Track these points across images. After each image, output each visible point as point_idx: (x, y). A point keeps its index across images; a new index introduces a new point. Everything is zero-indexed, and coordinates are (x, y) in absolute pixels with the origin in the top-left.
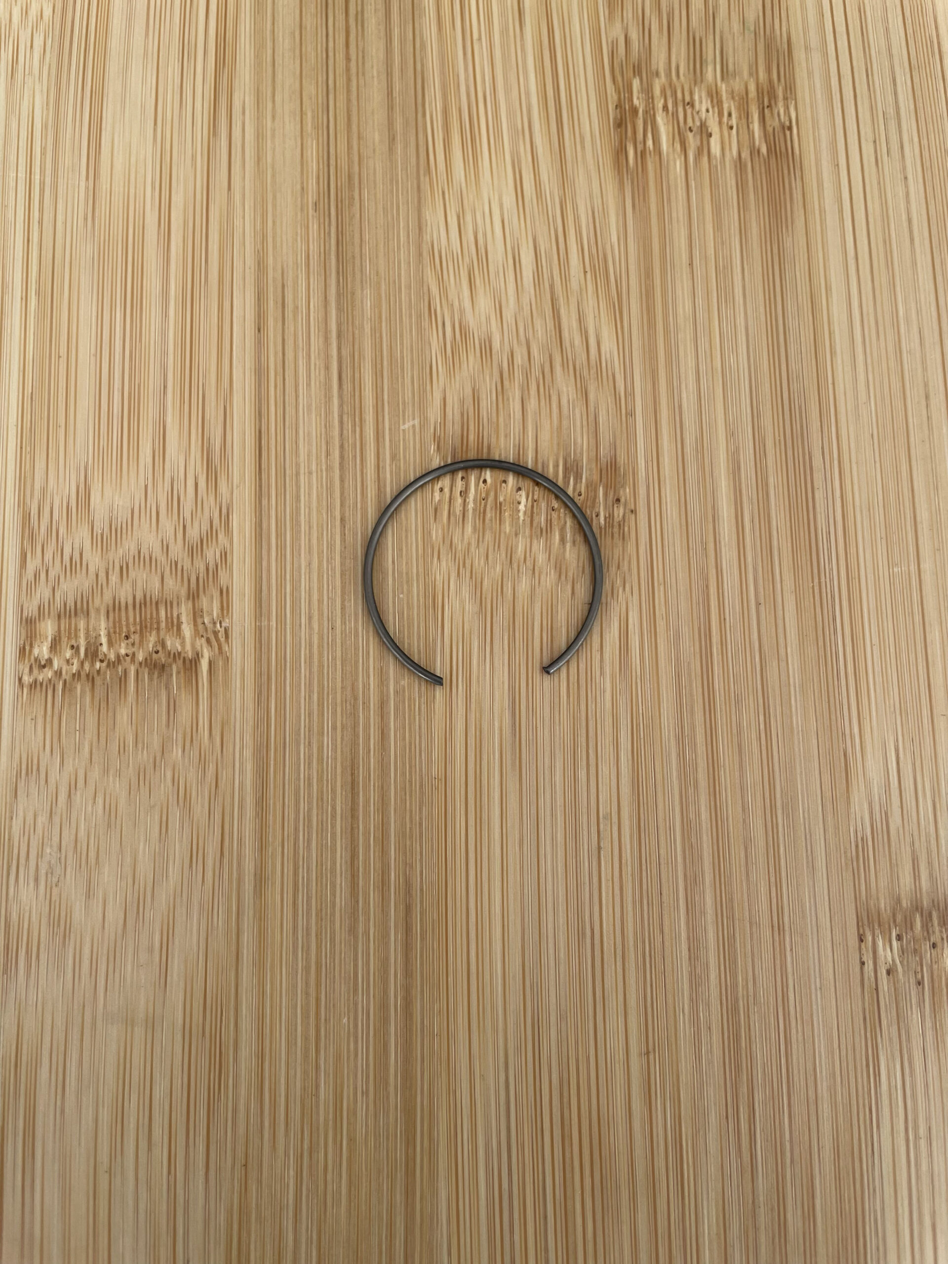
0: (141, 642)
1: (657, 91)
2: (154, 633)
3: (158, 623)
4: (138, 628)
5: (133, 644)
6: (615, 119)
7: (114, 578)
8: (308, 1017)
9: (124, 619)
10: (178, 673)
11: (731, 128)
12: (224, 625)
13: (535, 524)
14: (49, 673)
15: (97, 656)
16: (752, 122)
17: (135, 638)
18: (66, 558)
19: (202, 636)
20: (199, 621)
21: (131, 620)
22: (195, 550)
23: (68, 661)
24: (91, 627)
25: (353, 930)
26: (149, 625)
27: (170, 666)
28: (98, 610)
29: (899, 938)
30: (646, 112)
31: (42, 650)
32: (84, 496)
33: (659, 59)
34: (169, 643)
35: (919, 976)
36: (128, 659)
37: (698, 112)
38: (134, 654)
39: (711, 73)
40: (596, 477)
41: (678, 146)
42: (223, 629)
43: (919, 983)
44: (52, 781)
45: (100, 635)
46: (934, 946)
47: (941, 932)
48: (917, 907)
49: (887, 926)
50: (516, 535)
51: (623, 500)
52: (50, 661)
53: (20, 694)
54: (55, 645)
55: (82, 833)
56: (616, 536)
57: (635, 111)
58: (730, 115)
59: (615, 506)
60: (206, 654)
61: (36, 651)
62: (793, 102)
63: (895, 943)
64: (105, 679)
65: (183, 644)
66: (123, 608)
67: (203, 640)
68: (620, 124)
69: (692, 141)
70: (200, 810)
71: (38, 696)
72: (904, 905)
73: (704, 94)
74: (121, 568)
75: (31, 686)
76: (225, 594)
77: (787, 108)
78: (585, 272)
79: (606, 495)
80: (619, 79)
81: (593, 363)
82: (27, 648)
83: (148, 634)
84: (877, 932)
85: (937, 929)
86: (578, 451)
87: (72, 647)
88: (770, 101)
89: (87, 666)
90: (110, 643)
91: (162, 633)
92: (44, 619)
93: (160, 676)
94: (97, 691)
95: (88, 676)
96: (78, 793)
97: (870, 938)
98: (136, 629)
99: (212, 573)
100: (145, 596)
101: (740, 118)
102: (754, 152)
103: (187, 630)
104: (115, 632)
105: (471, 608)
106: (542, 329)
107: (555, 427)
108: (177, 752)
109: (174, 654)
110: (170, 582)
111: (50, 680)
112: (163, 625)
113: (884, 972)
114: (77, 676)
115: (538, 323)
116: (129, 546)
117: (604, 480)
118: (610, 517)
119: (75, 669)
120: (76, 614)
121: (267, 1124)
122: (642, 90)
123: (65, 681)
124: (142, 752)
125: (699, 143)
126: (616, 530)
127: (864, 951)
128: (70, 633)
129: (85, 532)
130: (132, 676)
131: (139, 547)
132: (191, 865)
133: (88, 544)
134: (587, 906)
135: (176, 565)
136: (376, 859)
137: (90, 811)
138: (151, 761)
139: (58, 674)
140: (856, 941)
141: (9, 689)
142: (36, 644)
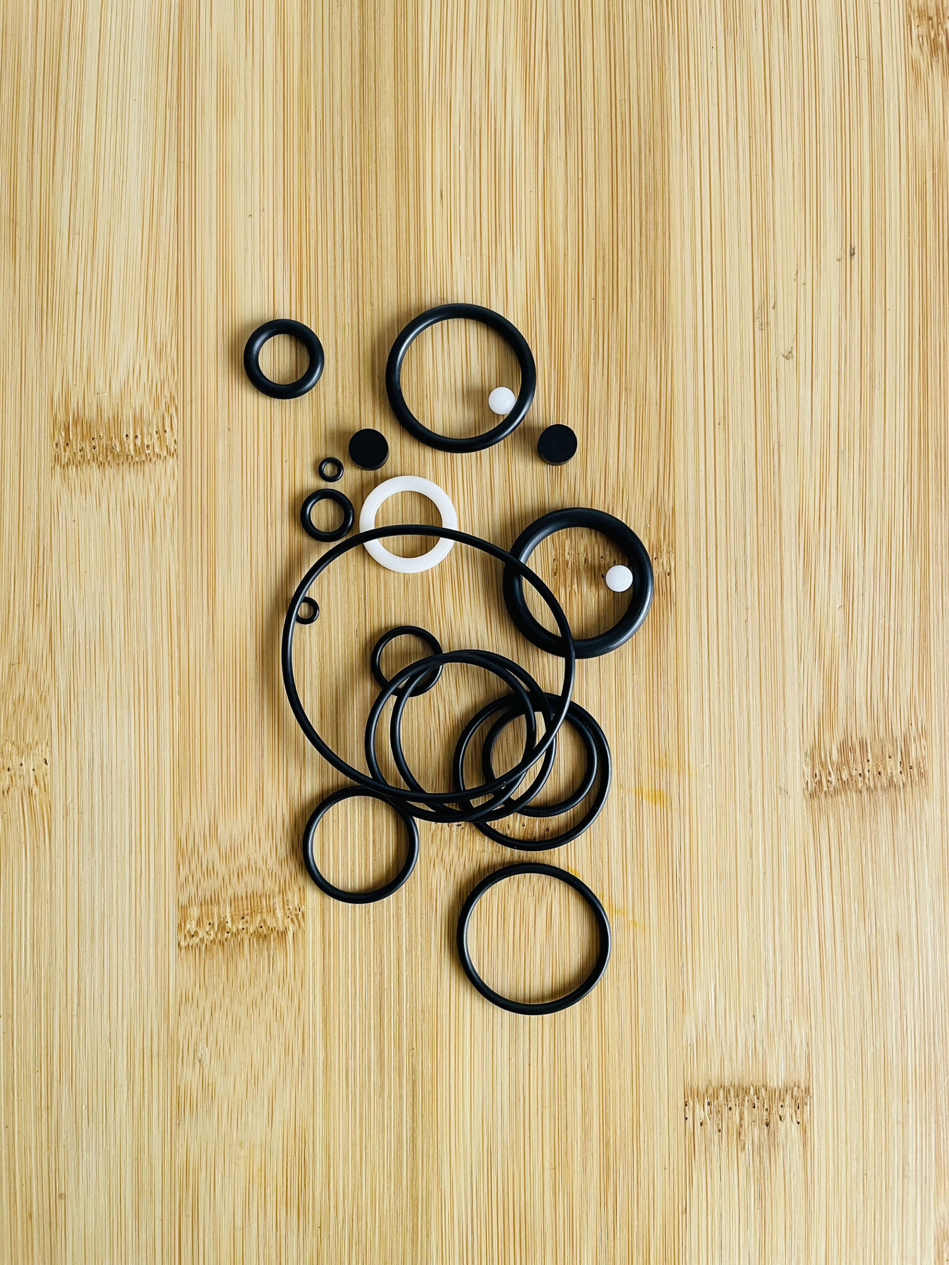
0: (252, 921)
1: (582, 550)
2: (260, 915)
3: (262, 909)
4: (249, 911)
5: (247, 922)
6: (552, 569)
7: (234, 880)
8: (355, 1144)
9: (240, 906)
10: (274, 940)
14: (196, 940)
15: (225, 929)
17: (247, 918)
18: (204, 867)
19: (289, 917)
20: (286, 907)
21: (245, 907)
22: (283, 862)
23: (207, 932)
24: (221, 912)
25: (381, 1095)
26: (256, 910)
27: (270, 935)
28: (225, 901)
29: (709, 1104)
30: (574, 564)
31: (191, 926)
32: (214, 829)
34: (269, 922)
35: (720, 1127)
36: (244, 931)
38: (247, 928)
41: (594, 588)
42: (301, 912)
43: (720, 1131)
44: (201, 1008)
45: (226, 916)
46: (730, 1109)
47: (735, 1100)
48: (722, 1086)
49: (702, 1096)
51: (550, 830)
52: (196, 932)
53: (180, 953)
54: (199, 923)
55: (220, 1038)
57: (567, 564)
59: (546, 833)
60: (291, 928)
61: (188, 926)
62: (674, 555)
63: (706, 1106)
64: (230, 943)
65: (277, 921)
66: (240, 898)
67: (290, 919)
68: (556, 574)
70: (289, 1023)
71: (191, 955)
72: (714, 1085)
74: (238, 875)
75: (186, 946)
76: (302, 890)
77: (669, 560)
79: (540, 826)
82: (183, 924)
83: (256, 915)
84: (696, 1100)
85: (733, 1098)
87: (210, 924)
88: (658, 555)
89: (219, 935)
90: (233, 921)
91: (264, 916)
92: (192, 906)
93: (263, 942)
94: (226, 949)
95: (220, 942)
96: (217, 1012)
97: (691, 1104)
98: (248, 913)
99: (294, 877)
100: (253, 892)
103: (279, 913)
104: (235, 914)
108: (275, 989)
109: (272, 928)
110: (268, 882)
111: (197, 944)
112: (265, 910)
113: (699, 1124)
114: (213, 941)
116: (243, 859)
119: (212, 937)
120: (211, 903)
121: (332, 1205)
122: (571, 548)
124: (254, 988)
127: (687, 1110)
128: (208, 915)
129: (215, 851)
130: (246, 942)
131: (249, 861)
132: (285, 1057)
133: (217, 859)
134: (522, 1083)
135: (272, 872)
136: (395, 1055)
137: (224, 1024)
138: (260, 995)
139: (202, 940)
140: (683, 1105)
141: (173, 950)
142: (188, 922)
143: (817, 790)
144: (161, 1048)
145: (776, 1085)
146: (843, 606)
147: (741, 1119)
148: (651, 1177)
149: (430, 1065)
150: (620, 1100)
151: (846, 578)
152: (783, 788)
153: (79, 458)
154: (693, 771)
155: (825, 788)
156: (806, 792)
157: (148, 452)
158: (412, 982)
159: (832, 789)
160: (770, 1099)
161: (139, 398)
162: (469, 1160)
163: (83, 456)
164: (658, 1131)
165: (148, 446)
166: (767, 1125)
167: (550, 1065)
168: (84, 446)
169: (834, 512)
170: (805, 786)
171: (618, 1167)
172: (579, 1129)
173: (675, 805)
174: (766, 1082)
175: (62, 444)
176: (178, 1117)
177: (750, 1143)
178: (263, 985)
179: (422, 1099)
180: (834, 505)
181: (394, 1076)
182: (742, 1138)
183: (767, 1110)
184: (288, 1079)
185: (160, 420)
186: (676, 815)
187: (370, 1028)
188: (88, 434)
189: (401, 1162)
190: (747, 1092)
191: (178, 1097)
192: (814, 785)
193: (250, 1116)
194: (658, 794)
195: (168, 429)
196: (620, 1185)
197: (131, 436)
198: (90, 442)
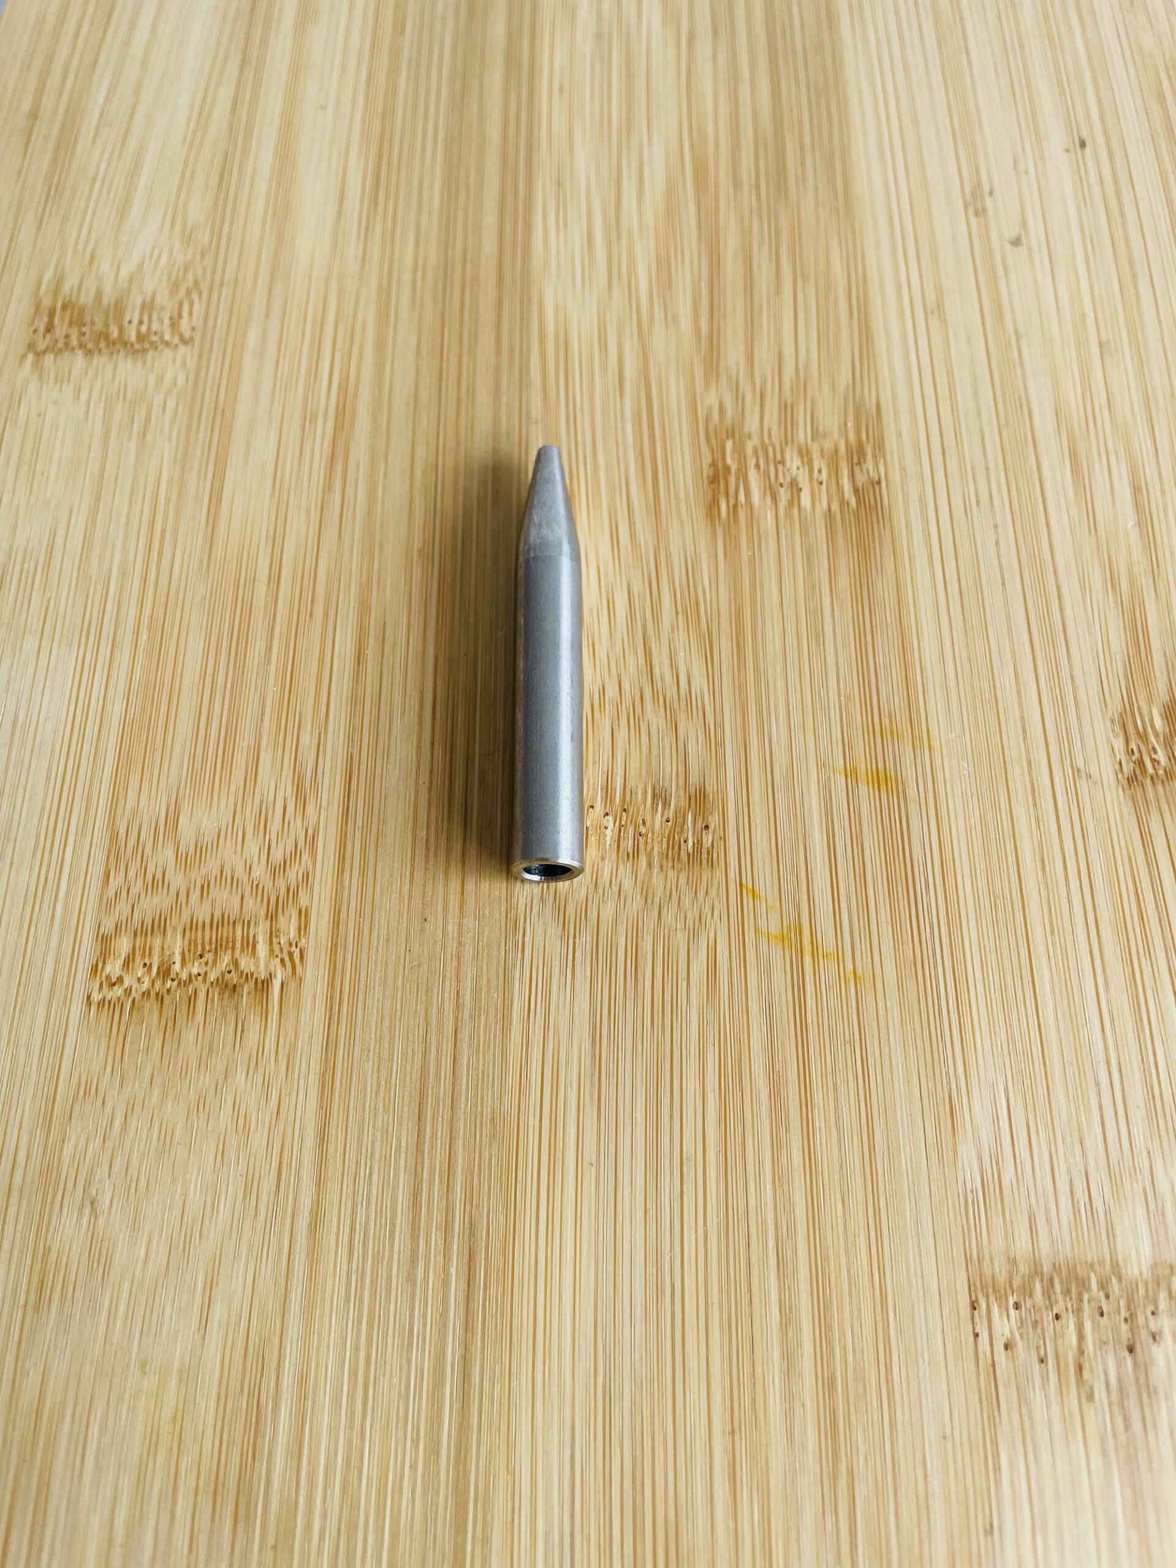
0: (215, 962)
1: (749, 451)
2: (229, 952)
3: (234, 942)
4: (213, 947)
5: (206, 963)
6: (708, 477)
7: (195, 896)
9: (200, 937)
10: (249, 993)
11: (821, 483)
12: (299, 945)
13: (621, 850)
14: (118, 991)
15: (169, 974)
16: (842, 478)
17: (209, 957)
18: (149, 876)
19: (277, 956)
20: (275, 941)
21: (207, 939)
22: (277, 870)
23: (139, 979)
24: (166, 945)
25: (411, 1278)
26: (224, 944)
27: (242, 986)
28: (175, 929)
29: (1017, 1306)
30: (739, 470)
32: (173, 817)
33: (752, 424)
34: (243, 964)
35: (1042, 1353)
36: (200, 978)
37: (788, 470)
38: (206, 973)
39: (802, 434)
40: (683, 803)
41: (769, 499)
42: (298, 949)
43: (1042, 1361)
44: (109, 1104)
45: (174, 953)
46: (1057, 1317)
47: (1065, 1301)
48: (1036, 1269)
49: (1003, 1292)
50: (603, 859)
51: (712, 827)
52: (120, 980)
53: (87, 1013)
54: (127, 964)
55: (134, 1162)
56: (705, 862)
57: (727, 469)
58: (820, 471)
59: (704, 832)
60: (279, 975)
61: (108, 968)
62: (882, 460)
63: (1012, 1311)
64: (174, 998)
65: (257, 964)
66: (200, 924)
67: (278, 960)
68: (714, 480)
69: (784, 495)
70: (258, 1140)
71: (105, 1016)
72: (1022, 1268)
73: (795, 453)
74: (203, 887)
75: (99, 1004)
76: (304, 915)
77: (876, 465)
78: (677, 613)
79: (695, 821)
80: (714, 442)
81: (683, 696)
82: (100, 965)
83: (223, 953)
84: (992, 1298)
85: (1060, 1297)
86: (667, 778)
87: (145, 965)
88: (859, 460)
89: (157, 987)
90: (183, 962)
91: (238, 951)
92: (120, 936)
93: (230, 996)
94: (165, 1008)
95: (157, 994)
96: (135, 1116)
97: (984, 1306)
98: (211, 948)
99: (292, 893)
100: (223, 915)
101: (830, 474)
102: (844, 504)
104: (189, 951)
105: (554, 931)
106: (634, 664)
107: (645, 755)
108: (240, 1077)
109: (247, 974)
110: (249, 903)
111: (119, 999)
112: (238, 944)
113: (1002, 1347)
114: (146, 995)
115: (631, 660)
116: (212, 866)
117: (693, 806)
118: (700, 842)
119: (145, 987)
120: (152, 933)
122: (734, 450)
123: (134, 999)
124: (205, 1076)
125: (789, 497)
126: (704, 856)
127: (977, 1319)
128: (144, 951)
129: (169, 853)
130: (202, 996)
131: (222, 867)
132: (244, 1199)
133: (172, 863)
134: (668, 1258)
135: (257, 886)
136: (440, 1198)
137: (144, 1137)
138: (213, 1085)
139: (128, 992)
140: (969, 1308)
141: (77, 1006)
142: (110, 961)
143: (1138, 772)
144: (28, 1179)
145: (1136, 1272)
146: (1138, 524)
147: (1081, 1337)
148: (919, 1454)
149: (502, 1219)
150: (850, 1295)
151: (1136, 490)
152: (1082, 768)
153: (60, 344)
154: (935, 744)
155: (1150, 770)
156: (1120, 776)
157: (154, 338)
158: (477, 1069)
159: (1161, 772)
160: (1130, 1300)
161: (153, 283)
162: (568, 1411)
163: (66, 344)
164: (926, 1357)
165: (155, 333)
166: (1131, 1350)
167: (719, 1224)
168: (70, 331)
169: (1106, 412)
170: (1117, 766)
171: (854, 1432)
172: (777, 1354)
173: (911, 793)
174: (1118, 1265)
175: (42, 329)
176: (37, 1309)
177: (1103, 1386)
178: (220, 1068)
179: (485, 1284)
180: (1104, 402)
181: (436, 1239)
182: (1086, 1374)
183: (1126, 1320)
184: (245, 1239)
185: (177, 305)
186: (913, 808)
187: (398, 1150)
188: (78, 319)
189: (440, 1411)
190: (1084, 1284)
191: (44, 1271)
192: (1132, 765)
193: (168, 1311)
194: (882, 776)
195: (185, 313)
196: (860, 1469)
197: (135, 321)
198: (79, 329)
